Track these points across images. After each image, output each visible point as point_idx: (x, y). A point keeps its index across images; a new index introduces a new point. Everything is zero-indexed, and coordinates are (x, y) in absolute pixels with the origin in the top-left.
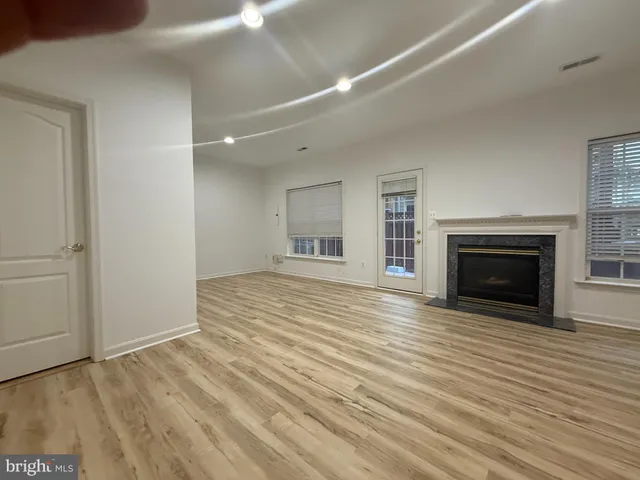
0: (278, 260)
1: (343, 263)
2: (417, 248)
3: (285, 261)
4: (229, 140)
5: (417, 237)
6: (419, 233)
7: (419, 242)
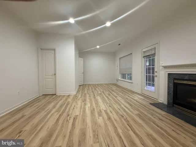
0: (117, 80)
1: (132, 83)
2: (156, 79)
3: (119, 81)
4: (98, 47)
5: (156, 74)
6: (156, 72)
7: (156, 76)
